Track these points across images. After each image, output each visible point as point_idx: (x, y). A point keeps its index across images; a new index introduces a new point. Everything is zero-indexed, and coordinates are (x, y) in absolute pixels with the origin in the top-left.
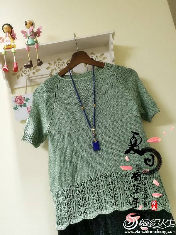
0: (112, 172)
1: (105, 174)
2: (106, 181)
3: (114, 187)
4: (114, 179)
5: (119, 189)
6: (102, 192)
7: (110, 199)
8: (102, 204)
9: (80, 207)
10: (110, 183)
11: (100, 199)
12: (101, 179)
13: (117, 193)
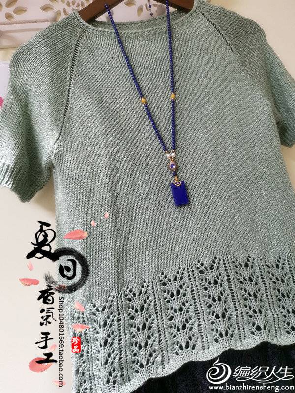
0: (216, 258)
1: (199, 262)
2: (202, 279)
3: (221, 293)
4: (220, 275)
5: (233, 296)
6: (192, 307)
7: (213, 323)
8: (193, 335)
9: (137, 348)
10: (210, 283)
11: (187, 325)
12: (189, 276)
13: (228, 308)
